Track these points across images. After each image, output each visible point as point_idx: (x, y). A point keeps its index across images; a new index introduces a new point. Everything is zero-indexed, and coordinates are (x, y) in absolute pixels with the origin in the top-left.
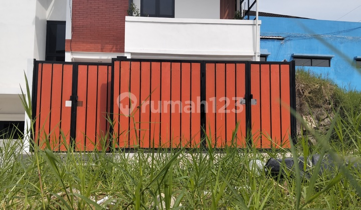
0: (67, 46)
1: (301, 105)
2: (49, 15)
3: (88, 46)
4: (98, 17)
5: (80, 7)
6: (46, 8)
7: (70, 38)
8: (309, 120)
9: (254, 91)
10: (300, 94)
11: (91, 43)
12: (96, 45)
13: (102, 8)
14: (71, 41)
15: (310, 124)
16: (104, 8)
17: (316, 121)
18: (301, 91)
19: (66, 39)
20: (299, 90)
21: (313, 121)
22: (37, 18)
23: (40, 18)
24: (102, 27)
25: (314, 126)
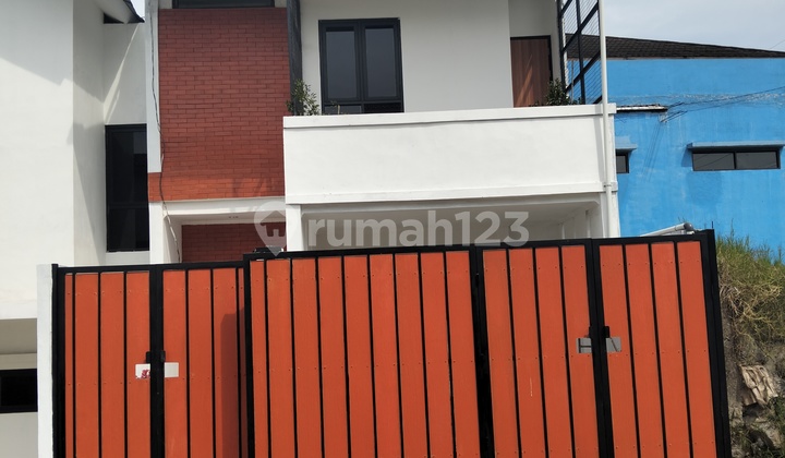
0: (152, 186)
1: (735, 341)
2: (109, 111)
3: (203, 186)
4: (222, 115)
5: (176, 92)
6: (102, 97)
7: (159, 170)
8: (758, 379)
9: (613, 315)
10: (731, 311)
11: (209, 177)
12: (221, 181)
13: (230, 92)
14: (160, 175)
15: (761, 388)
16: (234, 91)
17: (778, 379)
18: (734, 306)
19: (149, 171)
20: (727, 302)
21: (769, 380)
22: (77, 128)
23: (86, 125)
24: (232, 138)
25: (771, 393)
